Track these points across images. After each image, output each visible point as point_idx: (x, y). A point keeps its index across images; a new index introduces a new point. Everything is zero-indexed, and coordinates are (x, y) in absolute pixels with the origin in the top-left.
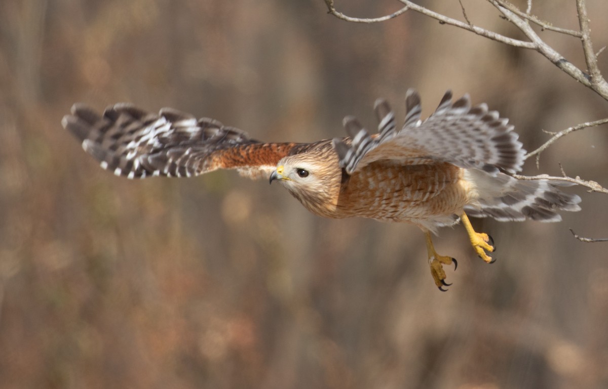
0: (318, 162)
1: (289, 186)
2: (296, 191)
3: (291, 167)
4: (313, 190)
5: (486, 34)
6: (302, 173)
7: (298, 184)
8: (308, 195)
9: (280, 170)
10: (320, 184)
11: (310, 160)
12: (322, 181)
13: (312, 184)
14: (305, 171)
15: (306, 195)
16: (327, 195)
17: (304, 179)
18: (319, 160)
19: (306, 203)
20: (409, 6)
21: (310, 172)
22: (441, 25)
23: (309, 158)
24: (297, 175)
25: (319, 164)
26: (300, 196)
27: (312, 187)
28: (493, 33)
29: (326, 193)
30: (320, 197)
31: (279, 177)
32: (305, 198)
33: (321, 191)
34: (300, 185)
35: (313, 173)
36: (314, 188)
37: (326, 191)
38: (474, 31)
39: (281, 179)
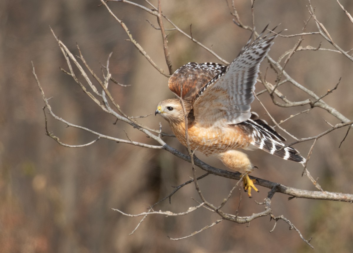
0: (177, 103)
1: (164, 116)
2: (168, 118)
3: (164, 106)
4: (176, 117)
5: (139, 145)
6: (170, 109)
7: (169, 114)
8: (173, 119)
9: (160, 108)
10: (179, 114)
11: (173, 102)
12: (180, 112)
13: (175, 113)
14: (171, 108)
15: (172, 119)
16: (182, 119)
17: (171, 111)
18: (178, 102)
19: (172, 123)
20: (100, 136)
21: (174, 108)
22: (117, 143)
23: (172, 101)
24: (168, 110)
25: (178, 104)
26: (170, 120)
27: (175, 115)
28: (143, 144)
29: (182, 118)
30: (178, 120)
31: (159, 112)
32: (172, 121)
33: (179, 117)
34: (170, 115)
35: (175, 108)
36: (176, 115)
37: (182, 117)
38: (133, 144)
39: (160, 113)
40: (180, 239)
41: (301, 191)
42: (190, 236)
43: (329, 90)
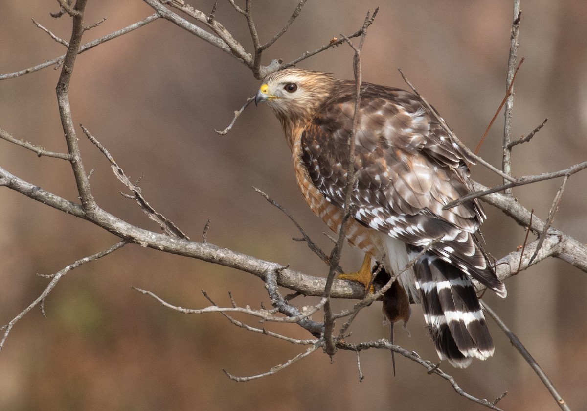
4: (302, 106)
9: (265, 89)
10: (309, 97)
12: (310, 93)
27: (300, 102)
31: (265, 97)
33: (308, 106)
36: (303, 102)
40: (250, 378)
41: (316, 281)
42: (269, 373)
43: (335, 39)
